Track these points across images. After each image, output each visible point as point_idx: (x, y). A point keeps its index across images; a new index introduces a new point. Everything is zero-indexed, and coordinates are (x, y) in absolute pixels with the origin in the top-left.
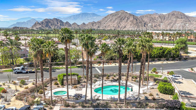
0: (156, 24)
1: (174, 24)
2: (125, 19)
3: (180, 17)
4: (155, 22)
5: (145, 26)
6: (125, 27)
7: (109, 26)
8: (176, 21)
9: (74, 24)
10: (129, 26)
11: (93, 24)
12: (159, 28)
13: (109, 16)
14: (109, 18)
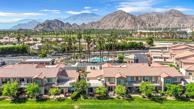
0: (153, 23)
1: (171, 22)
2: (123, 18)
3: (177, 15)
6: (123, 26)
7: (108, 25)
8: (173, 19)
9: (74, 24)
10: (127, 26)
11: (93, 24)
12: (157, 26)
13: (108, 16)
14: (108, 18)
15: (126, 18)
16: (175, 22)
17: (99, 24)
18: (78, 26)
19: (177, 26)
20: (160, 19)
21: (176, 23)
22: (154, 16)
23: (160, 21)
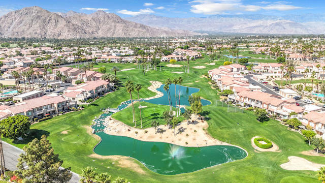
0: (92, 30)
2: (51, 21)
6: (60, 34)
10: (67, 33)
12: (98, 35)
13: (14, 13)
14: (16, 19)
15: (57, 22)
16: (118, 30)
19: (123, 35)
20: (98, 24)
21: (121, 31)
22: (89, 19)
23: (99, 28)
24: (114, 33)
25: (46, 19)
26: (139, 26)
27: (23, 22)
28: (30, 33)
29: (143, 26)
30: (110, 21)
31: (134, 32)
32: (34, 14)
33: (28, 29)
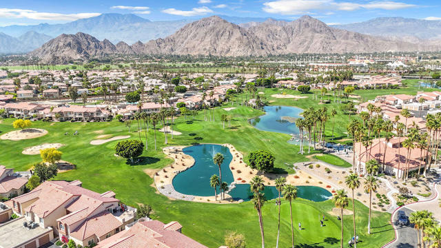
0: (279, 43)
1: (310, 43)
2: (224, 34)
3: (318, 30)
4: (276, 39)
5: (263, 49)
6: (228, 51)
7: (194, 47)
8: (312, 37)
9: (121, 43)
10: (237, 49)
11: (160, 43)
12: (285, 50)
13: (190, 26)
14: (191, 32)
15: (231, 34)
16: (316, 43)
17: (172, 43)
18: (130, 47)
19: (321, 50)
20: (290, 35)
21: (318, 44)
22: (279, 29)
23: (289, 41)
24: (308, 47)
25: (219, 31)
26: (352, 36)
27: (198, 36)
28: (199, 50)
29: (359, 37)
30: (307, 30)
31: (338, 46)
32: (211, 26)
33: (199, 44)
